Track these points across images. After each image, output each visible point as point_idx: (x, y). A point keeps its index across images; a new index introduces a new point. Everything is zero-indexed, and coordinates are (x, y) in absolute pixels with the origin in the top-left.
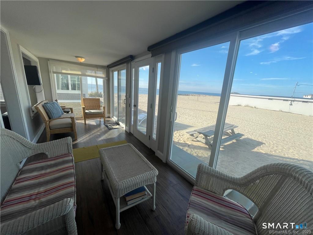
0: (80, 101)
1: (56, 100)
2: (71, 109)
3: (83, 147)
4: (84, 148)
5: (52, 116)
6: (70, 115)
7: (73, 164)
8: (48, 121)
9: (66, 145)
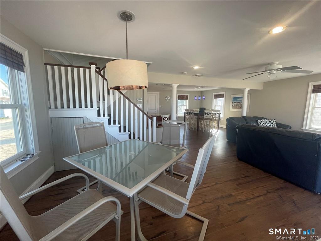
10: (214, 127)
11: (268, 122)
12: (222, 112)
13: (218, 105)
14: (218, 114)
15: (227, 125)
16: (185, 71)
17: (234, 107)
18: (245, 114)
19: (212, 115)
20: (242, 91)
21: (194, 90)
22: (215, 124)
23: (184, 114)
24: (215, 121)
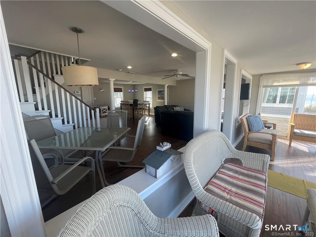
0: (289, 117)
1: (259, 114)
2: (275, 125)
3: (279, 172)
4: (281, 174)
5: (252, 129)
6: (271, 131)
7: (266, 185)
8: (247, 133)
9: (262, 162)
10: (146, 115)
11: (180, 109)
12: (151, 103)
13: (148, 97)
14: (148, 104)
15: (155, 113)
16: (121, 69)
17: (159, 98)
18: (166, 104)
19: (144, 105)
20: (163, 86)
21: (128, 83)
22: (147, 113)
23: (120, 106)
24: (147, 110)
